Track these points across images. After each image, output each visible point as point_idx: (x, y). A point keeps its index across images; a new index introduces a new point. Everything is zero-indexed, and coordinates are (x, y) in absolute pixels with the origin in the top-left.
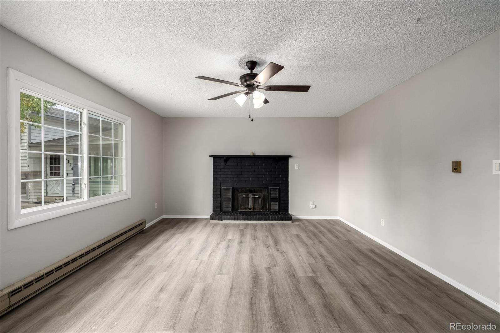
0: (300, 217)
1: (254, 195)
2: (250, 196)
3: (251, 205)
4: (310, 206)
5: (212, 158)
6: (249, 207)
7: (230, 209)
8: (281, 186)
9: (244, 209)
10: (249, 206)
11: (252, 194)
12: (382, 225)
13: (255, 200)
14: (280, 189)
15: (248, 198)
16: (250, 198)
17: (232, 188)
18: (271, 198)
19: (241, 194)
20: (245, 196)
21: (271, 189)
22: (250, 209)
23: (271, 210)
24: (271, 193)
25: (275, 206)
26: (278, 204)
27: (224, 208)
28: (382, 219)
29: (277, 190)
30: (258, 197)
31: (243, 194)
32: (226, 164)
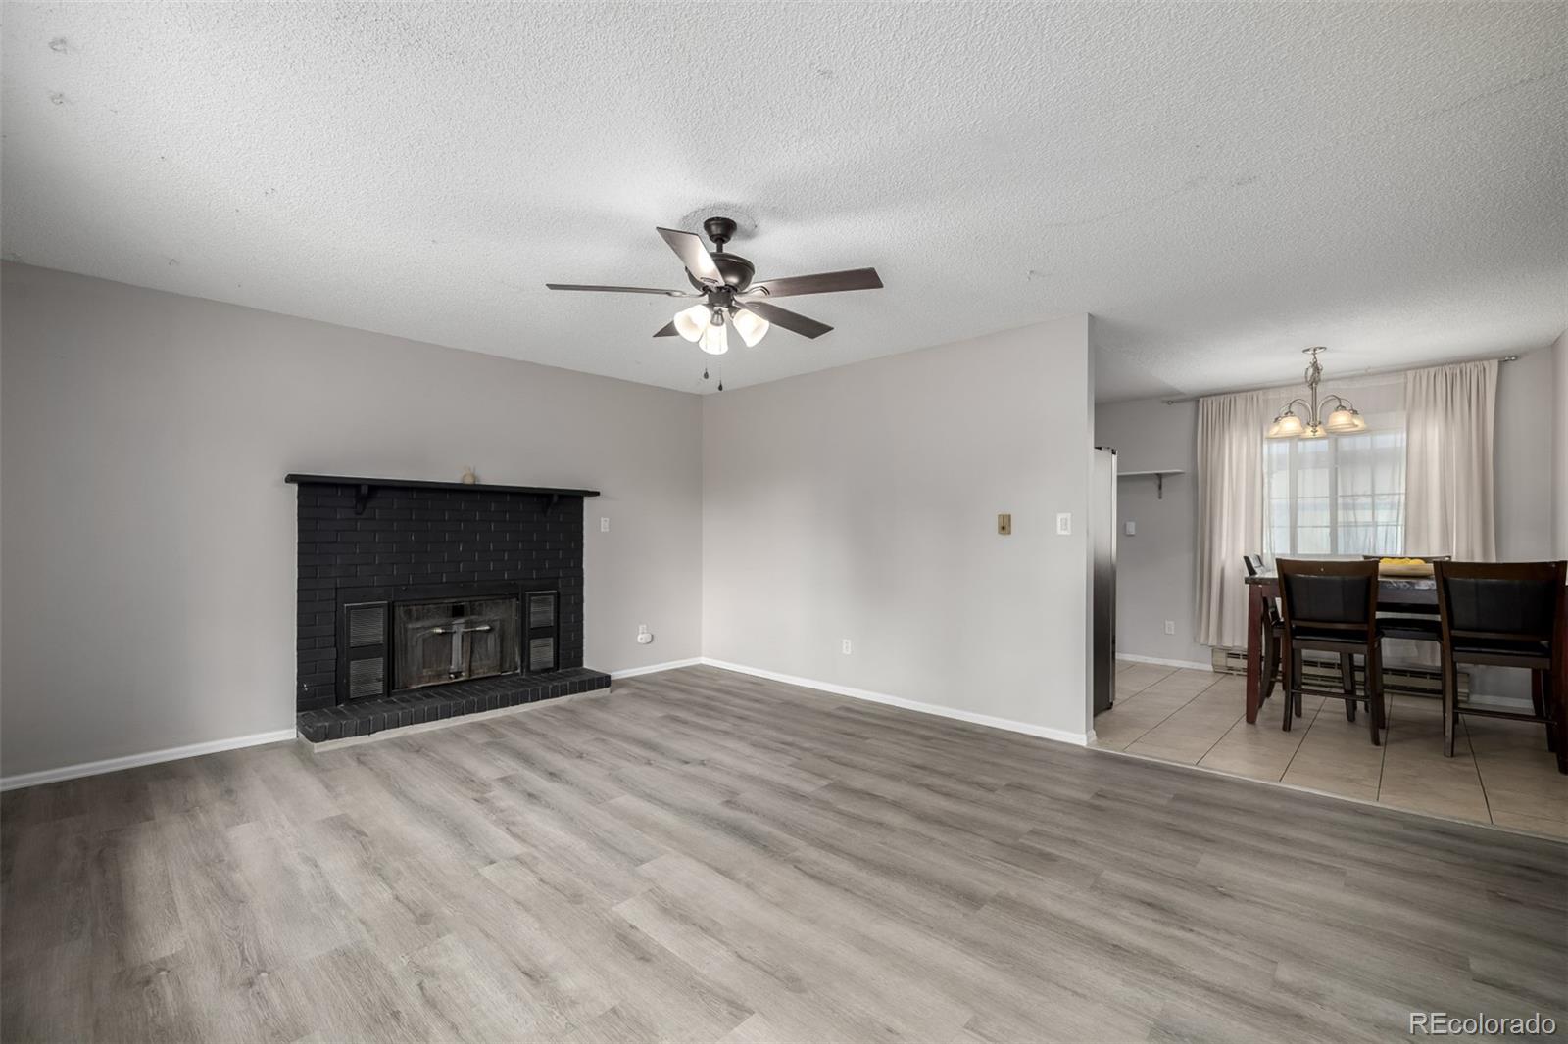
0: (619, 673)
1: (468, 624)
2: (455, 628)
3: (457, 660)
4: (639, 637)
5: (295, 487)
6: (453, 667)
7: (379, 687)
8: (560, 586)
9: (431, 678)
10: (451, 664)
11: (462, 620)
12: (844, 652)
13: (473, 639)
14: (558, 596)
15: (447, 635)
16: (455, 636)
17: (389, 604)
18: (532, 626)
19: (419, 625)
20: (439, 630)
21: (533, 598)
22: (457, 674)
23: (532, 668)
24: (532, 610)
25: (543, 652)
26: (552, 644)
27: (352, 687)
28: (845, 641)
29: (551, 599)
30: (487, 628)
31: (427, 623)
32: (360, 514)
